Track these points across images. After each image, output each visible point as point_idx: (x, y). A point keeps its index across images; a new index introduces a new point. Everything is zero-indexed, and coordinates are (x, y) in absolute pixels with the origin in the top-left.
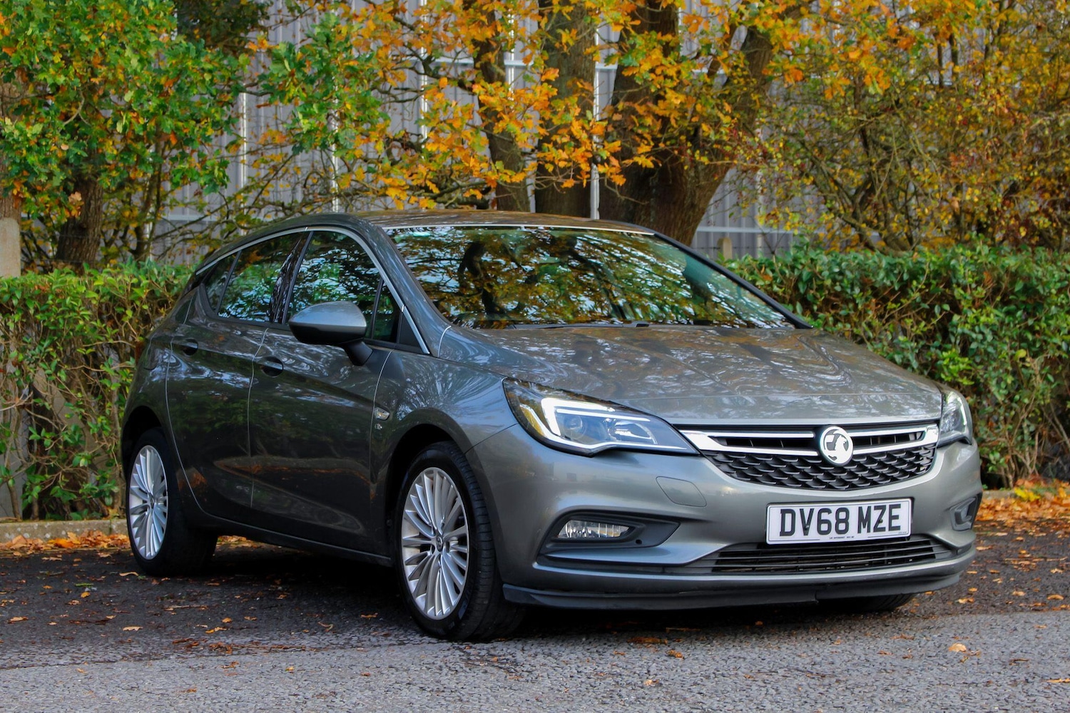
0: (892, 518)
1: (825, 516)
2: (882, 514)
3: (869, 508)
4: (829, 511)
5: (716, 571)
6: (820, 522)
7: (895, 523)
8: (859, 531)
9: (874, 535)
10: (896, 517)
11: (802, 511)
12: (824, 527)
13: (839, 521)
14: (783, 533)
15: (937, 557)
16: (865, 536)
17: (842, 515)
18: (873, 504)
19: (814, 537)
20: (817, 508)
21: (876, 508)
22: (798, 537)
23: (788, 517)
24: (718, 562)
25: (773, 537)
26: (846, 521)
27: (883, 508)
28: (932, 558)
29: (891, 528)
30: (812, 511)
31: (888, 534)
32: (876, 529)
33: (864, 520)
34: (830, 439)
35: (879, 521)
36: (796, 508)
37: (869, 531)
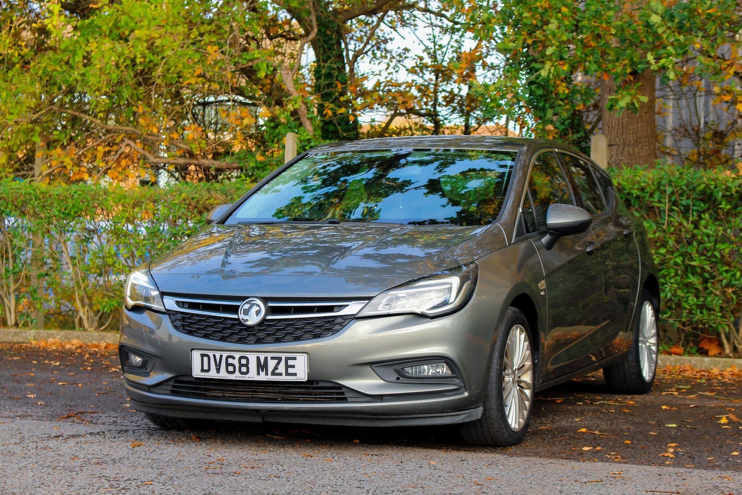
0: (287, 366)
1: (230, 361)
2: (278, 363)
3: (266, 358)
4: (234, 358)
5: (173, 393)
6: (228, 365)
7: (290, 370)
8: (258, 374)
9: (270, 378)
10: (293, 366)
11: (214, 356)
12: (231, 369)
13: (241, 365)
14: (203, 370)
15: (349, 400)
16: (263, 377)
17: (244, 361)
18: (269, 355)
19: (223, 375)
20: (225, 354)
21: (272, 358)
22: (213, 374)
23: (206, 359)
24: (174, 386)
25: (197, 372)
26: (247, 365)
27: (280, 359)
28: (344, 400)
29: (287, 374)
30: (221, 356)
31: (284, 378)
32: (273, 373)
33: (262, 366)
34: (247, 307)
35: (276, 368)
36: (211, 354)
37: (267, 374)
